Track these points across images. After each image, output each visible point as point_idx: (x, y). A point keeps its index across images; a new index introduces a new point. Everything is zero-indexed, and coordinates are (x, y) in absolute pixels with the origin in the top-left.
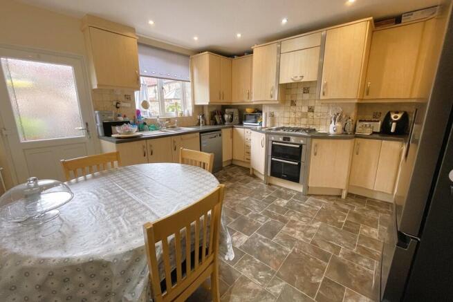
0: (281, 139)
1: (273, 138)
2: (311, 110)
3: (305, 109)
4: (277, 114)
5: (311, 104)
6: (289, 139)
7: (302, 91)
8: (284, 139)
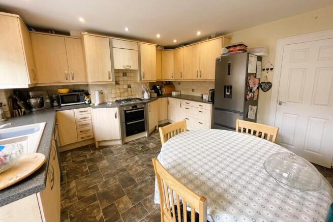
0: (131, 108)
1: (125, 109)
2: (129, 87)
3: (126, 87)
4: (105, 91)
5: (129, 83)
6: (136, 106)
7: (122, 75)
8: (133, 107)
